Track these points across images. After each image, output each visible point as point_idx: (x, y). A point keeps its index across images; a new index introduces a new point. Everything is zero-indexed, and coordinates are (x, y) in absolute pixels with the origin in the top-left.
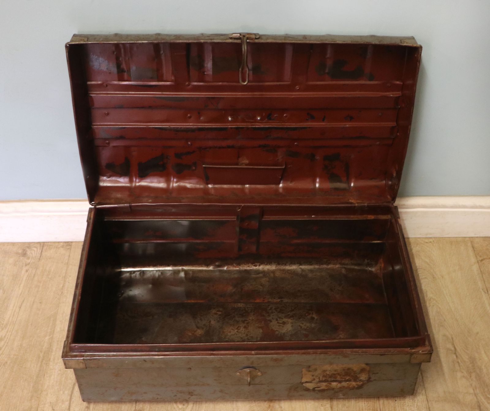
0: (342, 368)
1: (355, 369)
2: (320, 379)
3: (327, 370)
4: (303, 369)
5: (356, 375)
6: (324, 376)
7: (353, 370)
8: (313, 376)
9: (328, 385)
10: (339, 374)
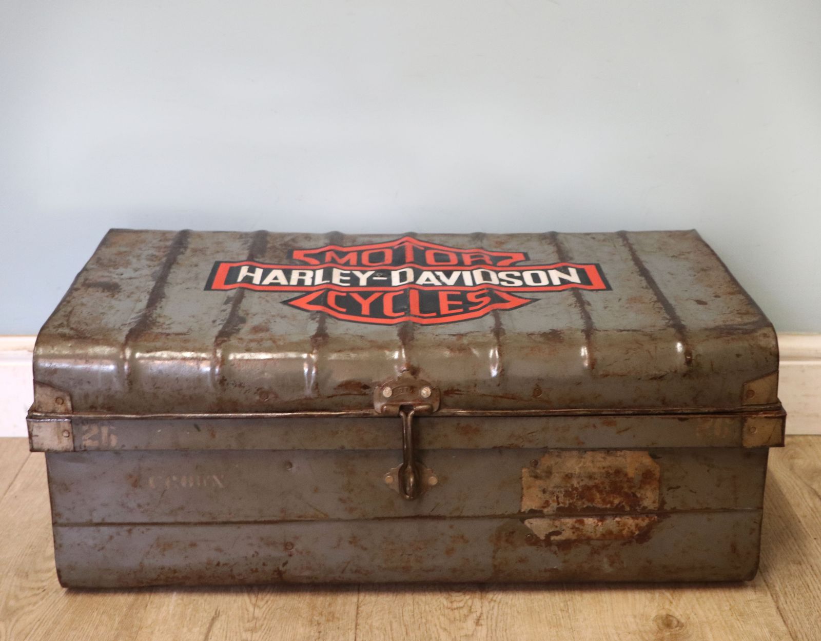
0: (604, 468)
1: (631, 472)
2: (559, 503)
3: (571, 474)
4: (524, 470)
5: (633, 491)
6: (568, 494)
7: (626, 475)
8: (544, 491)
9: (577, 525)
10: (596, 487)
